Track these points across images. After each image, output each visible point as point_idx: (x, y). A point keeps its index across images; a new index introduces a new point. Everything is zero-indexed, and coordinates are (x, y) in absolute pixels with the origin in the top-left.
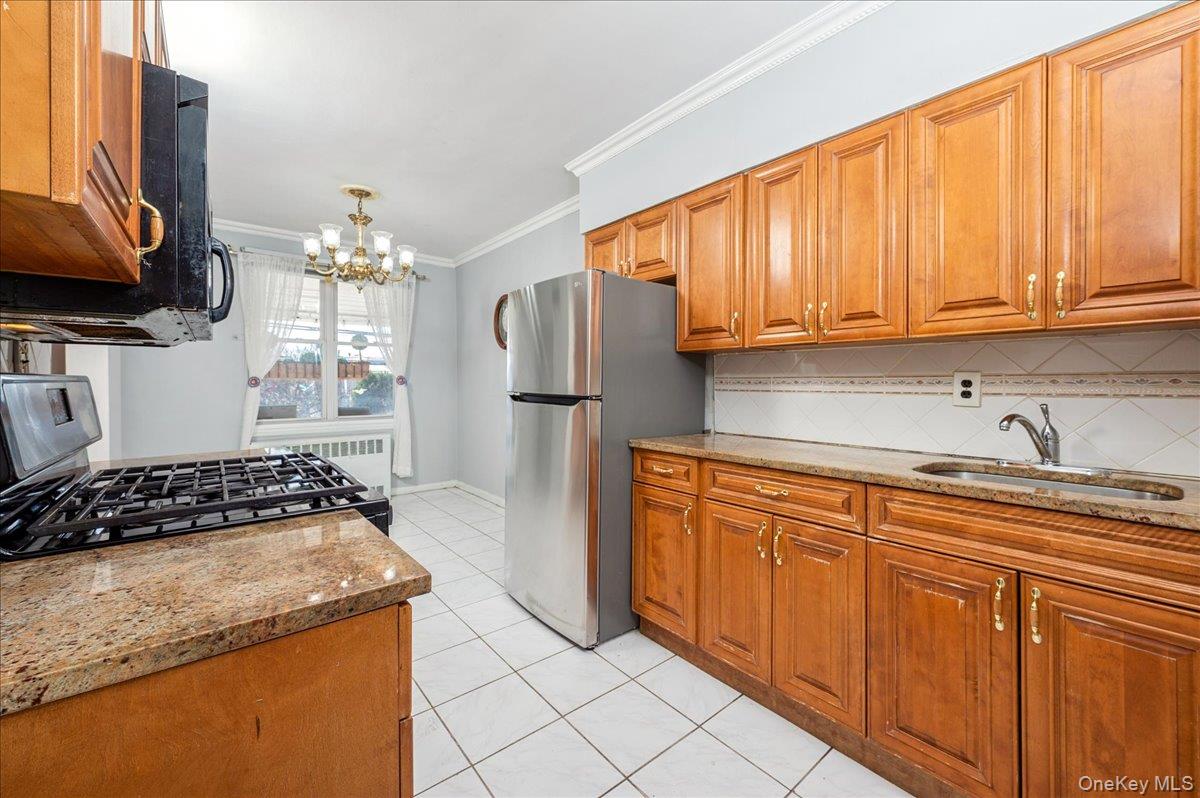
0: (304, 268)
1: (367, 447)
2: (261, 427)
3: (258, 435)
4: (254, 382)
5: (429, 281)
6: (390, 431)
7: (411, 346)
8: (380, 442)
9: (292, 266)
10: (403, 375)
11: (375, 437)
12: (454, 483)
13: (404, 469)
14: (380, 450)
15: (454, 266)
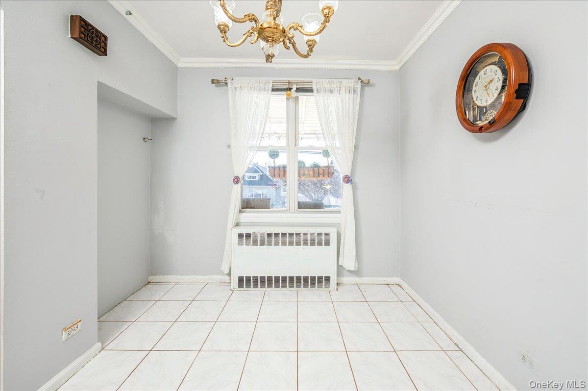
0: (271, 87)
1: (316, 240)
2: (244, 215)
3: (242, 221)
4: (237, 180)
5: (373, 85)
6: (337, 225)
7: (356, 147)
8: (327, 235)
9: (263, 86)
10: (349, 174)
11: (323, 231)
12: (397, 280)
13: (349, 262)
14: (327, 243)
15: (397, 68)
